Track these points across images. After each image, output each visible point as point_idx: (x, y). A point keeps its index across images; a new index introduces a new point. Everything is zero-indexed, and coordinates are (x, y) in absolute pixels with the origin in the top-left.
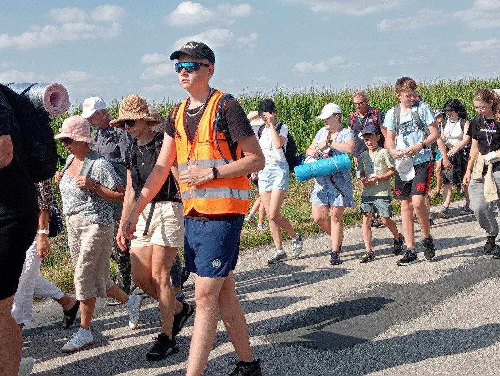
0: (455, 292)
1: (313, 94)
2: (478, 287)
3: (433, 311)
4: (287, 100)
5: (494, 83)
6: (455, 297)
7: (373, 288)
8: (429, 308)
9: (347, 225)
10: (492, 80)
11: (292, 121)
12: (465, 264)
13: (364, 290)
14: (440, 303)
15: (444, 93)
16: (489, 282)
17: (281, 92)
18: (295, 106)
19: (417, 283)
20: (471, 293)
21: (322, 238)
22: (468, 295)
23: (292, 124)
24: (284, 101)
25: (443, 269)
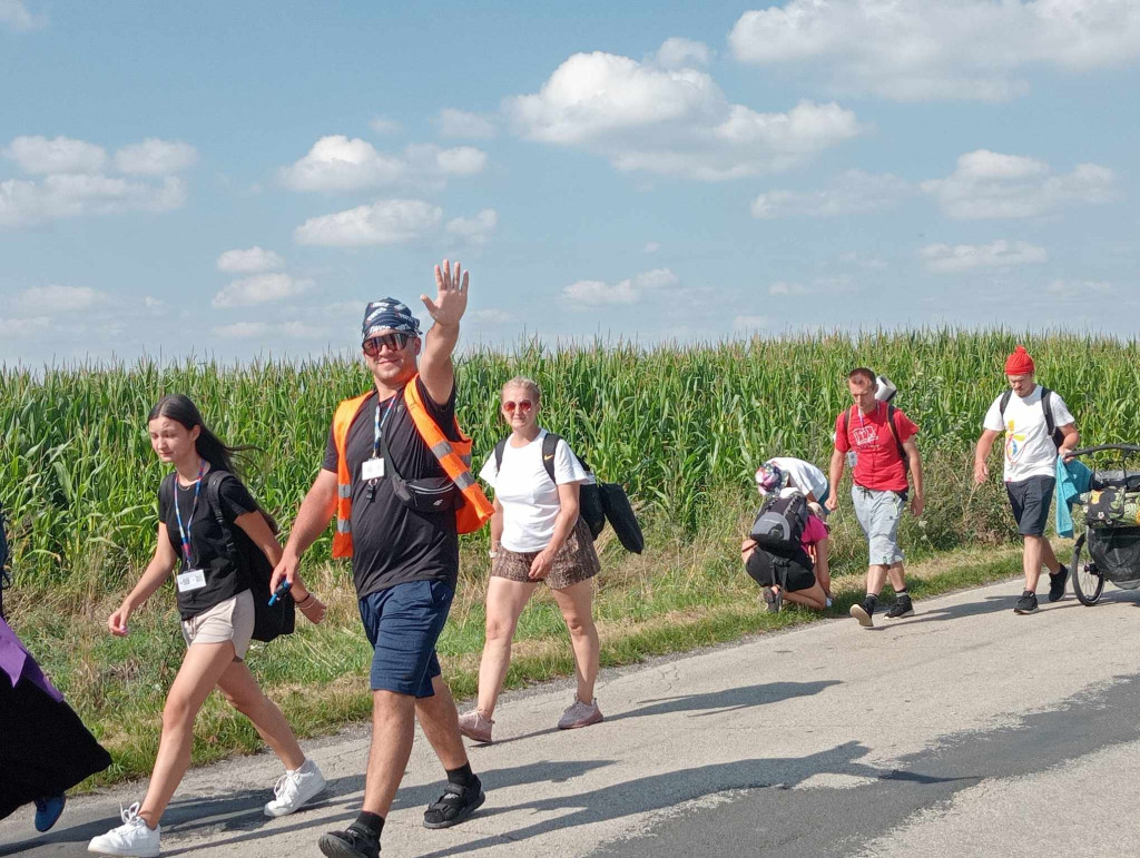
0: (917, 808)
1: (600, 351)
2: (967, 798)
3: (867, 851)
5: (995, 339)
6: (916, 820)
7: (734, 797)
8: (858, 844)
9: (674, 650)
10: (990, 334)
12: (938, 744)
13: (712, 802)
14: (883, 834)
15: (888, 359)
16: (991, 787)
20: (952, 811)
21: (618, 681)
22: (944, 815)
23: (553, 418)
25: (889, 756)
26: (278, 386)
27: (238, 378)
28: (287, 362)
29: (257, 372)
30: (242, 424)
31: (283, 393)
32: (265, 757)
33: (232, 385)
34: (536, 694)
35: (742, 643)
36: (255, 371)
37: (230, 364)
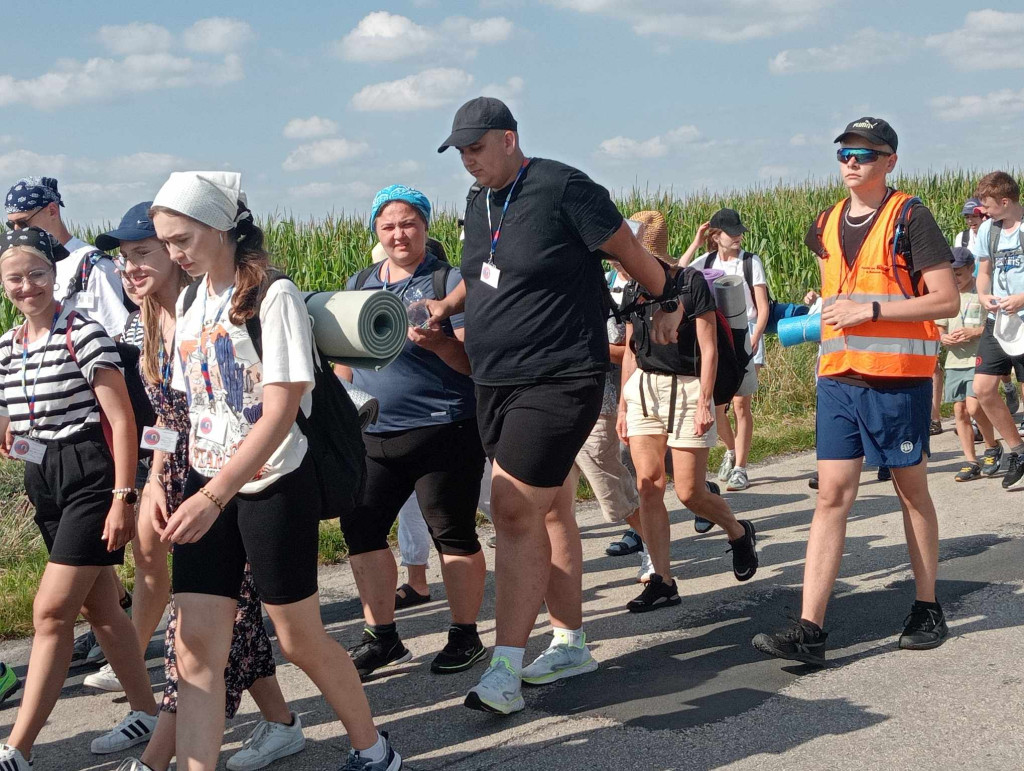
26: (349, 240)
27: (313, 233)
28: (357, 218)
29: (332, 228)
30: (318, 275)
31: (354, 247)
32: (343, 566)
33: (309, 239)
34: (581, 510)
35: (768, 463)
36: (329, 227)
37: (306, 220)
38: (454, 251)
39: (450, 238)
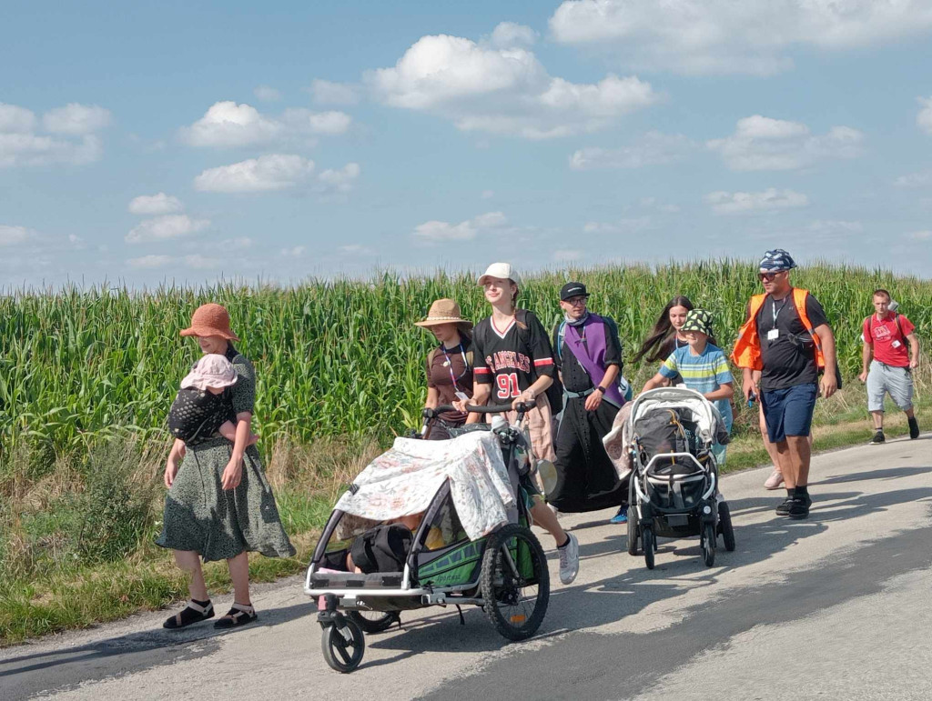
0: (700, 649)
1: (444, 279)
2: (739, 640)
3: (660, 685)
4: (398, 287)
6: (701, 658)
7: (554, 642)
8: (652, 678)
11: (406, 328)
12: (719, 597)
13: (535, 646)
14: (672, 671)
15: (681, 284)
16: (759, 632)
17: (387, 274)
18: (412, 298)
19: (632, 631)
20: (729, 651)
22: (723, 655)
23: (407, 333)
24: (391, 290)
26: (180, 308)
27: (146, 301)
28: (188, 288)
29: (164, 296)
30: (150, 339)
31: (184, 314)
33: (142, 306)
36: (161, 295)
37: (140, 290)
38: (278, 319)
39: (274, 308)
